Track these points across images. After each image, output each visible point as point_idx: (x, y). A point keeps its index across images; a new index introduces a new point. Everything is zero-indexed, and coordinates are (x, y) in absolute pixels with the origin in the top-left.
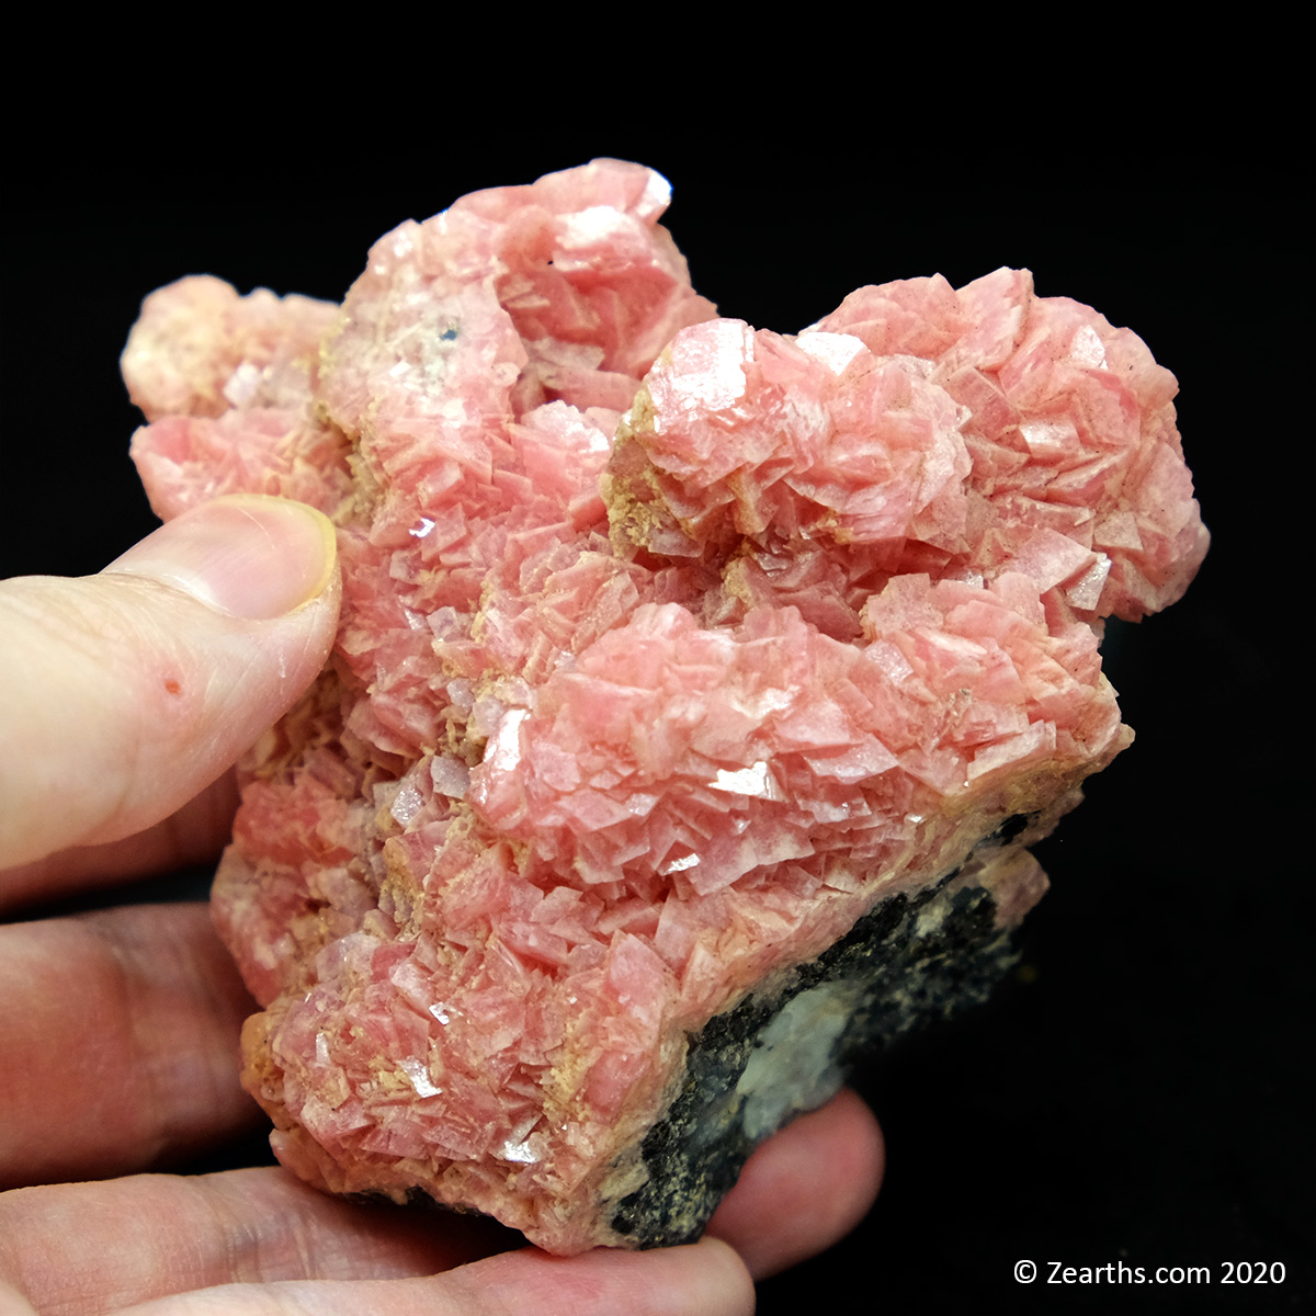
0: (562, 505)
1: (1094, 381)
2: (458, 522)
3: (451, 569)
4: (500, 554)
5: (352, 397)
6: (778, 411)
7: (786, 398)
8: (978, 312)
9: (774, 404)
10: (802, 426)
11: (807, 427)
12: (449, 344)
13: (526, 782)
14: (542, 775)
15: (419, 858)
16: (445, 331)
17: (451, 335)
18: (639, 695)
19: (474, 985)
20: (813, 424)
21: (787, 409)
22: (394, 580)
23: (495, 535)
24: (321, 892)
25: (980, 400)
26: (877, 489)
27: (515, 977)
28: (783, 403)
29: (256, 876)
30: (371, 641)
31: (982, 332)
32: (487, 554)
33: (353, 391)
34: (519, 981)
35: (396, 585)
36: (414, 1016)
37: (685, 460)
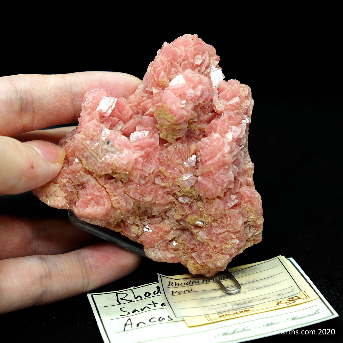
0: (156, 146)
1: (195, 46)
2: (147, 165)
3: (153, 173)
4: (157, 162)
5: (106, 167)
6: (188, 96)
7: (186, 93)
8: (170, 55)
9: (186, 96)
10: (191, 94)
11: (192, 94)
12: (110, 144)
13: (217, 184)
14: (219, 181)
15: (198, 214)
16: (107, 143)
17: (108, 143)
18: (221, 155)
19: (229, 219)
20: (192, 93)
21: (188, 95)
22: (144, 184)
23: (153, 161)
24: (171, 238)
25: (188, 66)
26: (205, 92)
27: (235, 211)
28: (187, 95)
29: (156, 247)
30: (151, 196)
31: (175, 57)
32: (156, 165)
33: (105, 166)
34: (236, 211)
35: (145, 184)
36: (224, 234)
37: (183, 118)
